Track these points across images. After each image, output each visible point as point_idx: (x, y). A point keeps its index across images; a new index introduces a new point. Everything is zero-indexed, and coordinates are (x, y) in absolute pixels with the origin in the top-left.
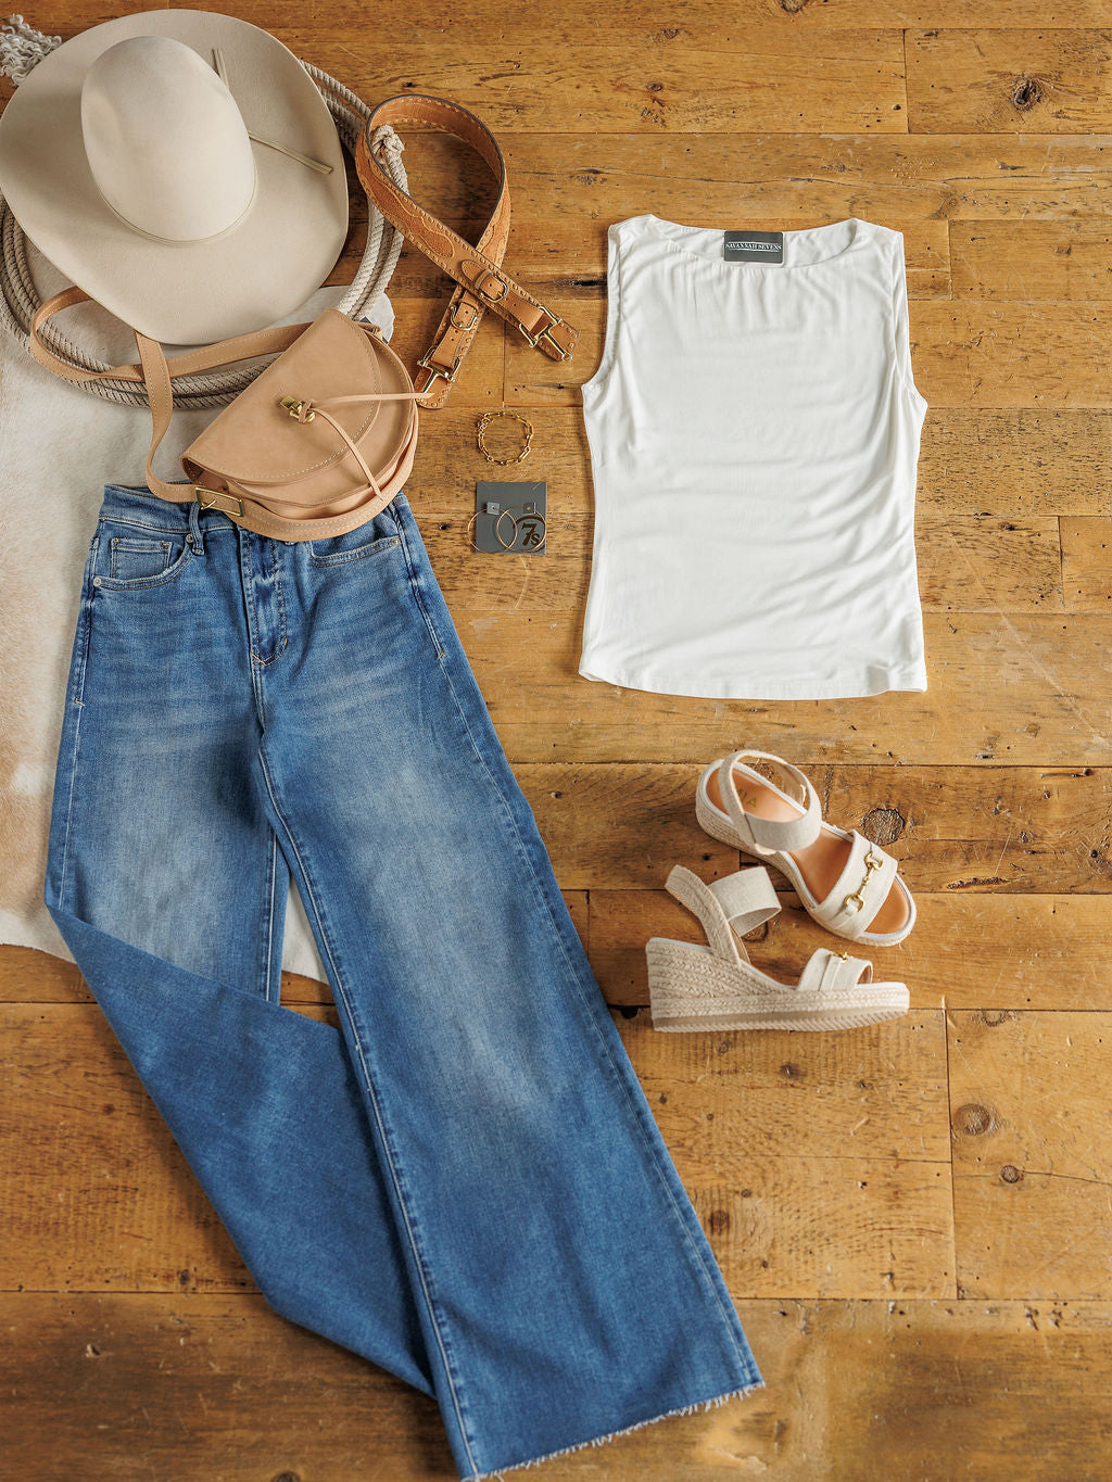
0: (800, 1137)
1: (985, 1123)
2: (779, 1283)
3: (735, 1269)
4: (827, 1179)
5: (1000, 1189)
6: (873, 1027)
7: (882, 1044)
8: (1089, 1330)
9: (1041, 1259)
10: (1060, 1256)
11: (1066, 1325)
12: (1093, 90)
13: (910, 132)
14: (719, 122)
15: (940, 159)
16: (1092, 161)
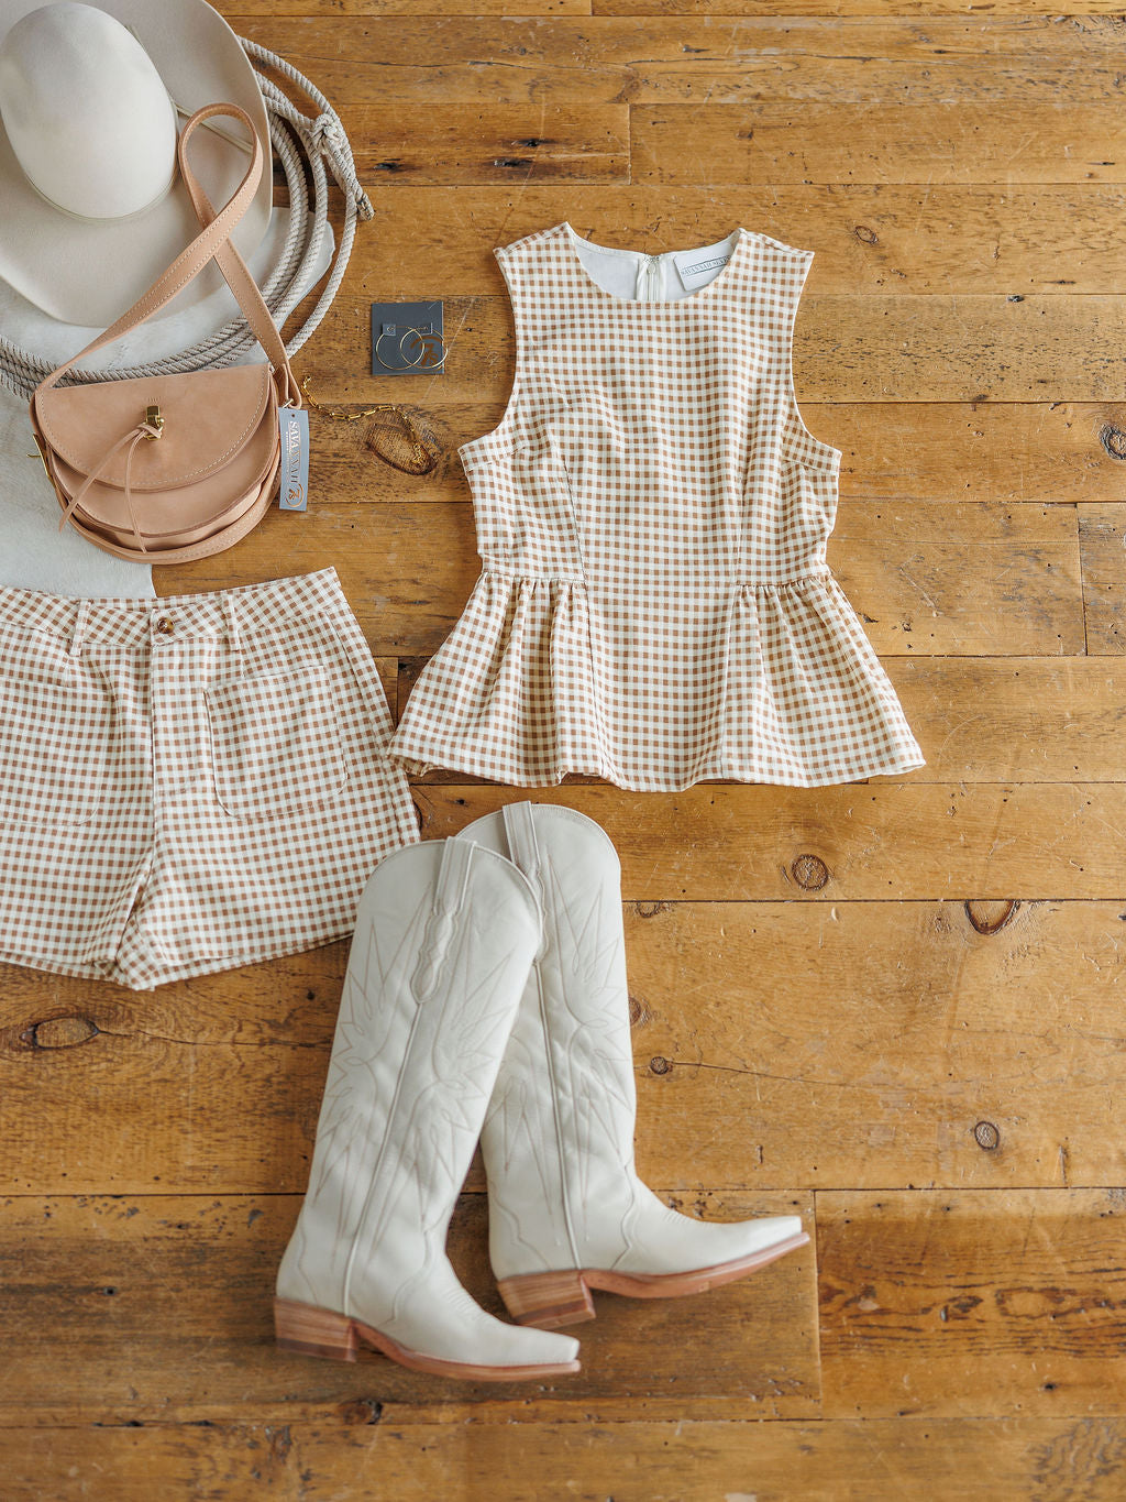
1: (635, 1015)
5: (647, 1080)
9: (687, 1150)
10: (706, 1147)
11: (709, 1215)
13: (593, 14)
15: (624, 41)
16: (777, 43)
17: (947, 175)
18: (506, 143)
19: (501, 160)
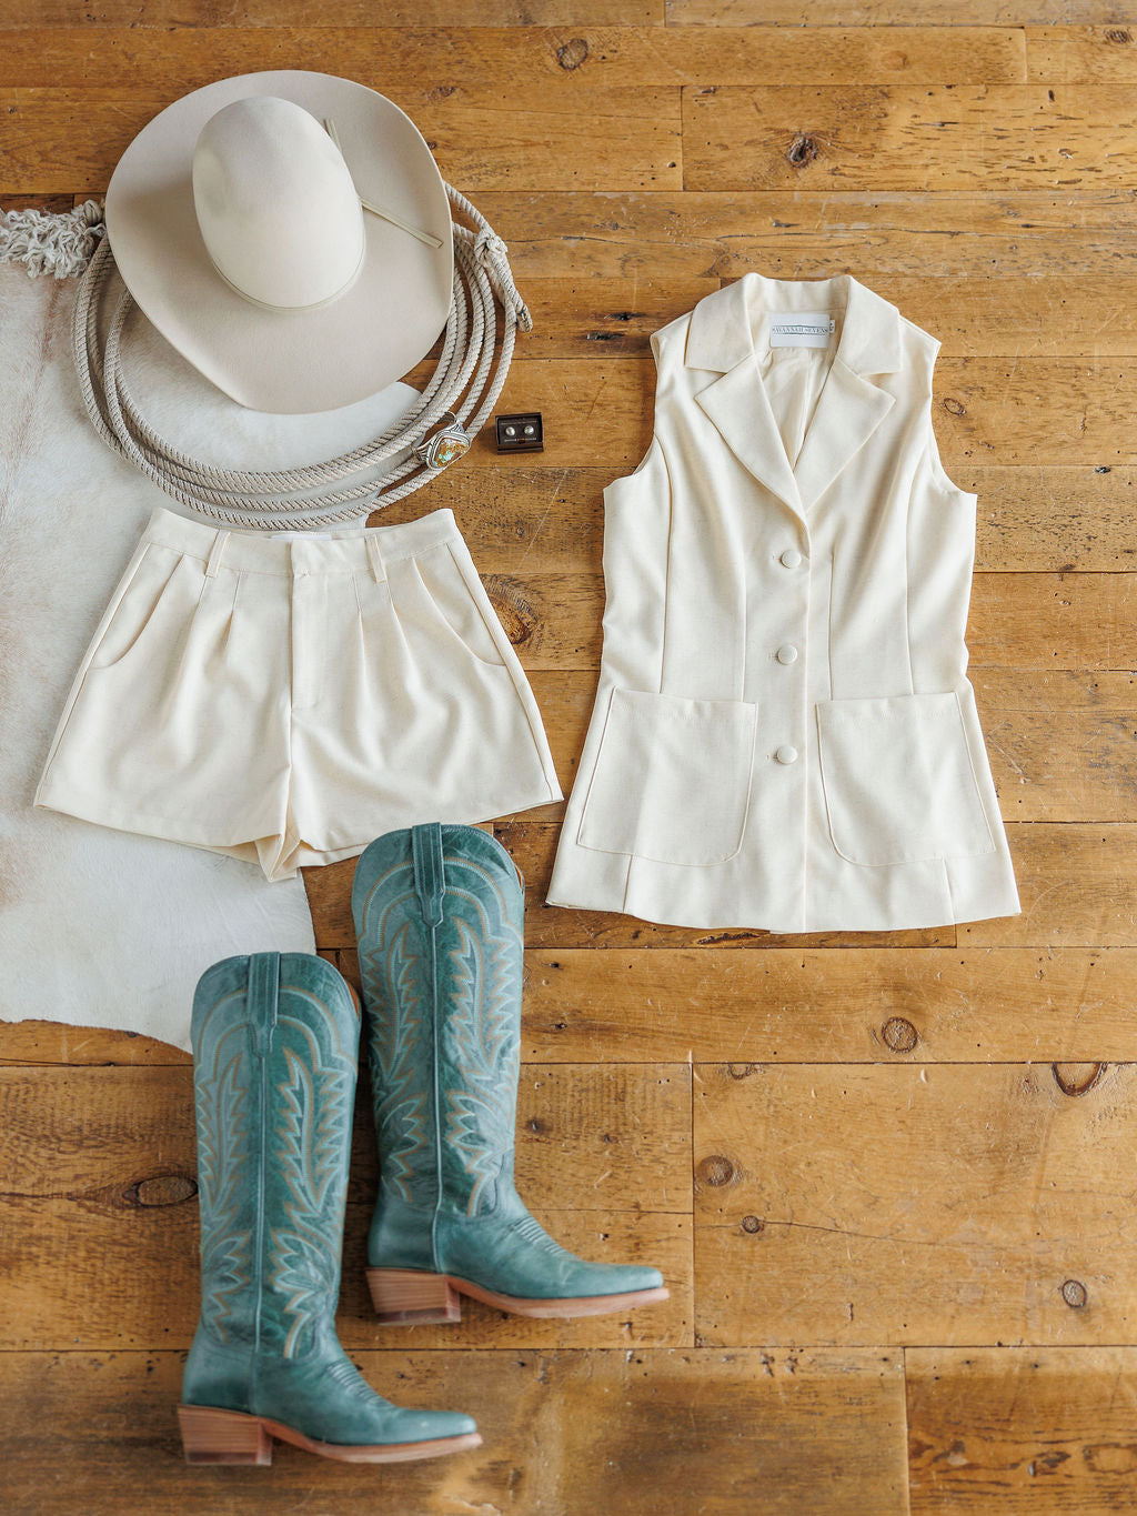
0: (544, 1190)
1: (728, 1175)
2: (519, 1333)
3: (475, 1320)
4: (571, 1231)
5: (740, 1239)
6: (620, 1081)
7: (628, 1098)
8: (824, 1375)
9: (778, 1308)
10: (797, 1305)
11: (802, 1371)
12: (868, 147)
13: (685, 189)
14: (493, 181)
15: (715, 217)
16: (867, 218)
17: (1035, 348)
18: (599, 317)
19: (593, 333)
